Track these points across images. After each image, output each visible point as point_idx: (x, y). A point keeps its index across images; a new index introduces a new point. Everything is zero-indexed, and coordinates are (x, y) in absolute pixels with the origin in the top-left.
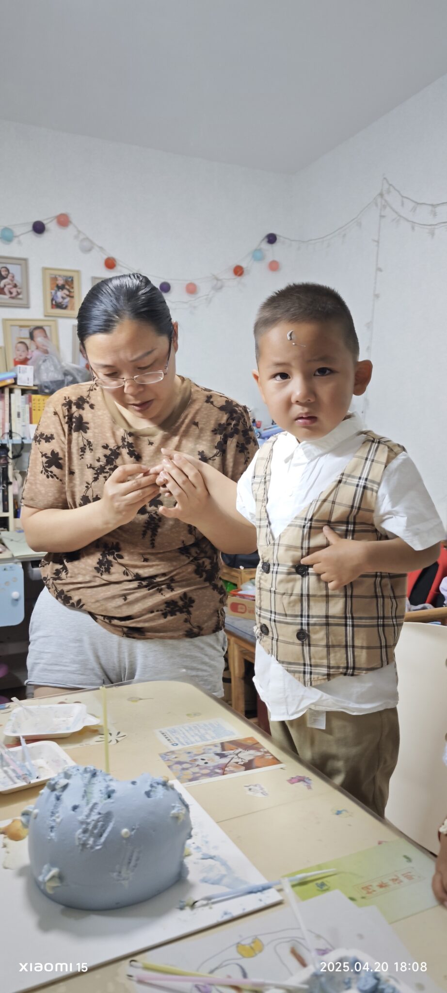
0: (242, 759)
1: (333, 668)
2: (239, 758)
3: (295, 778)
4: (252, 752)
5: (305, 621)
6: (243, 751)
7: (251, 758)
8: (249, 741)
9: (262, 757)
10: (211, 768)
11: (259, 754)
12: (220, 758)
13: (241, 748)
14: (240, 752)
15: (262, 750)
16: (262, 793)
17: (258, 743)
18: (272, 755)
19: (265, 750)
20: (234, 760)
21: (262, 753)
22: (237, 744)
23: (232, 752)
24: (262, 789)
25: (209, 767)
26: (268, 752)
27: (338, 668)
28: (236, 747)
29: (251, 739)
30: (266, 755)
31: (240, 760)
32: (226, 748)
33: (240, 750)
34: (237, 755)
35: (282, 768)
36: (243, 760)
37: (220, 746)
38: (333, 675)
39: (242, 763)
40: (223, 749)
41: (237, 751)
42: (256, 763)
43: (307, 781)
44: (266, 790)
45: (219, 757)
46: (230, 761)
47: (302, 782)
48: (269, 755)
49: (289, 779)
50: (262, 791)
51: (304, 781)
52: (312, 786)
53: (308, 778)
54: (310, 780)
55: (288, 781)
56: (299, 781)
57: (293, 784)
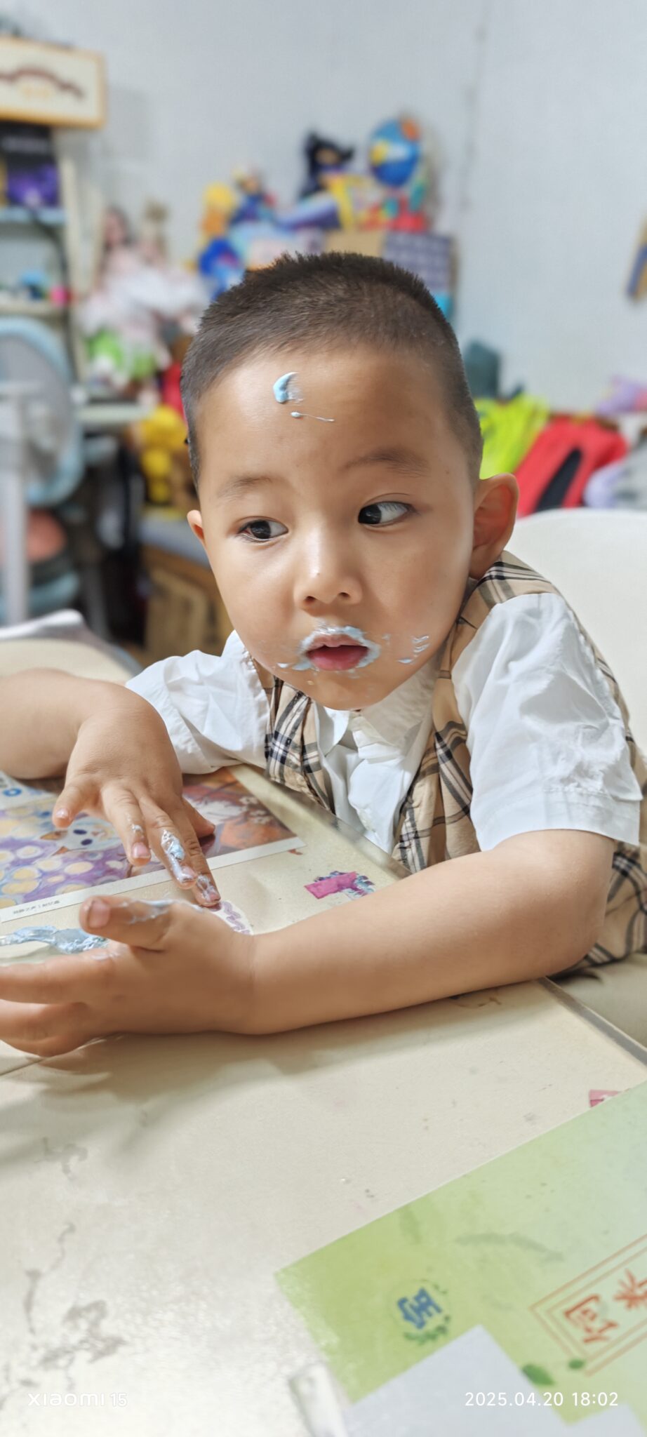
3: (329, 878)
10: (99, 856)
17: (236, 782)
19: (253, 801)
25: (93, 854)
35: (293, 851)
43: (360, 886)
47: (347, 891)
49: (312, 883)
51: (355, 889)
53: (365, 878)
54: (369, 883)
55: (308, 888)
56: (340, 888)
57: (322, 897)
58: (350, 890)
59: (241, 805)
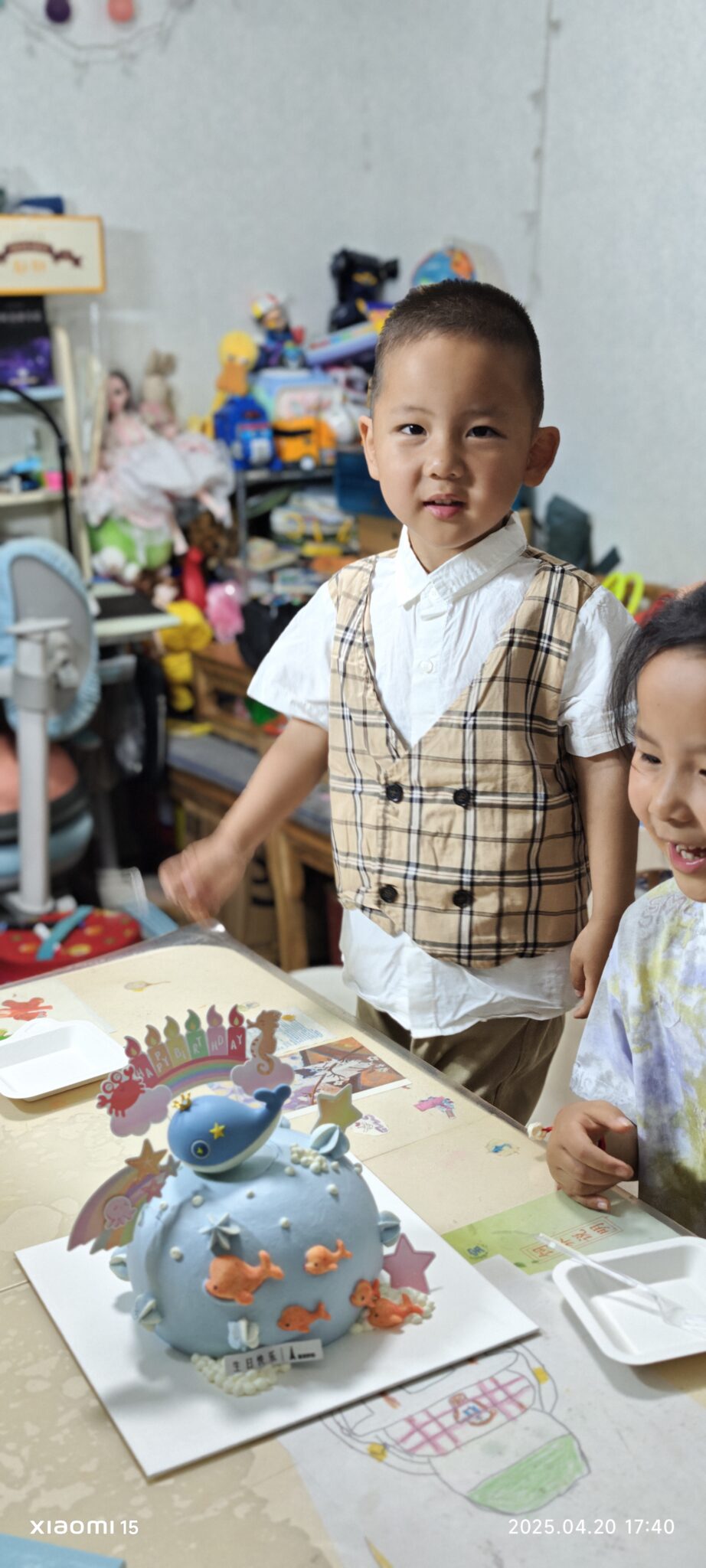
0: (339, 1076)
1: (506, 946)
2: (335, 1075)
3: (427, 1101)
4: (353, 1063)
5: (467, 878)
6: (339, 1062)
7: (355, 1073)
8: (347, 1045)
9: (372, 1070)
10: (293, 1095)
11: (366, 1065)
12: (304, 1077)
13: (335, 1058)
14: (335, 1065)
15: (369, 1058)
16: (377, 1128)
17: (362, 1047)
18: (387, 1066)
19: (375, 1058)
20: (326, 1080)
21: (371, 1064)
22: (327, 1051)
23: (321, 1065)
24: (376, 1122)
26: (380, 1061)
27: (513, 945)
28: (327, 1057)
29: (351, 1040)
30: (377, 1066)
31: (336, 1078)
32: (310, 1059)
33: (334, 1061)
34: (330, 1069)
35: (405, 1087)
36: (342, 1078)
37: (300, 1057)
38: (505, 957)
39: (341, 1083)
40: (306, 1062)
41: (330, 1064)
42: (364, 1080)
43: (445, 1104)
44: (382, 1123)
45: (302, 1076)
46: (320, 1082)
48: (383, 1066)
49: (417, 1103)
50: (377, 1126)
51: (442, 1105)
52: (454, 1111)
53: (448, 1099)
54: (451, 1102)
55: (416, 1106)
56: (434, 1105)
57: (425, 1110)
58: (439, 1106)
59: (369, 1061)
